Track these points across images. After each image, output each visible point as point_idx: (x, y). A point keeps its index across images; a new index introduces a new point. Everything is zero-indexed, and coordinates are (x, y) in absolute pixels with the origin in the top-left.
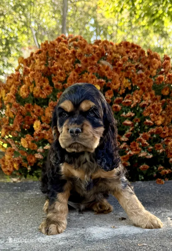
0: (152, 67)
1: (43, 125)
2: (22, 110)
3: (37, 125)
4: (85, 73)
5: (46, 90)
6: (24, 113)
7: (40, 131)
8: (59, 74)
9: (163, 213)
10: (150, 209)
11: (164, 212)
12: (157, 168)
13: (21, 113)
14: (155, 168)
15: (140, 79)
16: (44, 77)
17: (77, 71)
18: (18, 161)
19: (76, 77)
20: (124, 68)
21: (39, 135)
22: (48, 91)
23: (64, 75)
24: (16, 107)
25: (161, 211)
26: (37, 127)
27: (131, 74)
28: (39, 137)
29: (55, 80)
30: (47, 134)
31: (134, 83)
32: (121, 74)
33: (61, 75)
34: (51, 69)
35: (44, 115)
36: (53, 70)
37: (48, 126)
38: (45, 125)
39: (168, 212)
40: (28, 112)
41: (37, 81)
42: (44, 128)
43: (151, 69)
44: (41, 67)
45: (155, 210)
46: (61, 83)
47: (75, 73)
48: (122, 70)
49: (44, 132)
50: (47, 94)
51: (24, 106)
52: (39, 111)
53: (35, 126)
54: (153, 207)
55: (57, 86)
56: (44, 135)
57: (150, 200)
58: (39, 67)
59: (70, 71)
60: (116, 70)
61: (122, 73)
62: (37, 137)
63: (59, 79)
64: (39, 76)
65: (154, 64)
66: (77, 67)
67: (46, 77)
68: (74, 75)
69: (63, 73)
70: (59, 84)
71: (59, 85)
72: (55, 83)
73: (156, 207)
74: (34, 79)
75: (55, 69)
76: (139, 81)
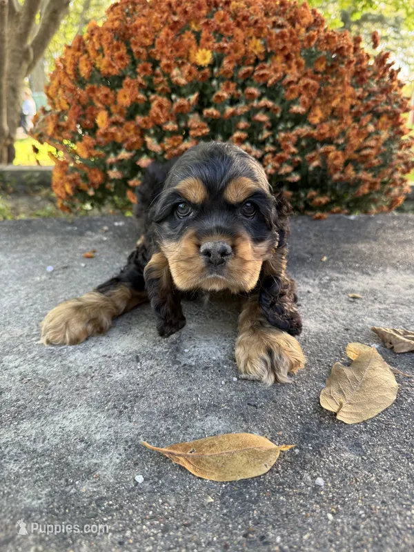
0: (299, 23)
1: (113, 118)
2: (80, 97)
3: (102, 119)
4: (186, 31)
5: (119, 61)
6: (84, 100)
7: (107, 129)
8: (142, 34)
9: (333, 282)
10: (305, 272)
11: (334, 280)
12: (306, 195)
13: (79, 102)
14: (302, 195)
15: (280, 40)
16: (118, 40)
17: (172, 29)
18: (74, 180)
19: (170, 37)
20: (252, 22)
21: (105, 135)
22: (122, 63)
23: (150, 36)
24: (72, 90)
25: (328, 278)
26: (102, 121)
27: (266, 30)
28: (106, 139)
29: (136, 44)
30: (119, 134)
31: (271, 46)
32: (246, 32)
33: (146, 36)
34: (131, 29)
35: (115, 102)
36: (134, 29)
37: (122, 120)
38: (116, 117)
39: (343, 279)
40: (91, 99)
41: (105, 46)
42: (115, 123)
43: (297, 26)
44: (113, 25)
45: (316, 276)
46: (144, 49)
47: (170, 31)
48: (249, 26)
49: (113, 129)
50: (120, 67)
51: (84, 89)
52: (106, 96)
53: (98, 121)
54: (312, 269)
55: (139, 53)
56: (113, 135)
57: (302, 253)
58: (111, 23)
59: (160, 30)
60: (238, 25)
61: (248, 30)
62: (101, 139)
63: (142, 43)
64: (110, 38)
65: (302, 18)
66: (171, 22)
67: (120, 42)
68: (168, 35)
69: (148, 33)
70: (141, 50)
71: (141, 52)
72: (135, 49)
73: (317, 268)
74: (101, 44)
75: (136, 28)
76: (278, 44)
